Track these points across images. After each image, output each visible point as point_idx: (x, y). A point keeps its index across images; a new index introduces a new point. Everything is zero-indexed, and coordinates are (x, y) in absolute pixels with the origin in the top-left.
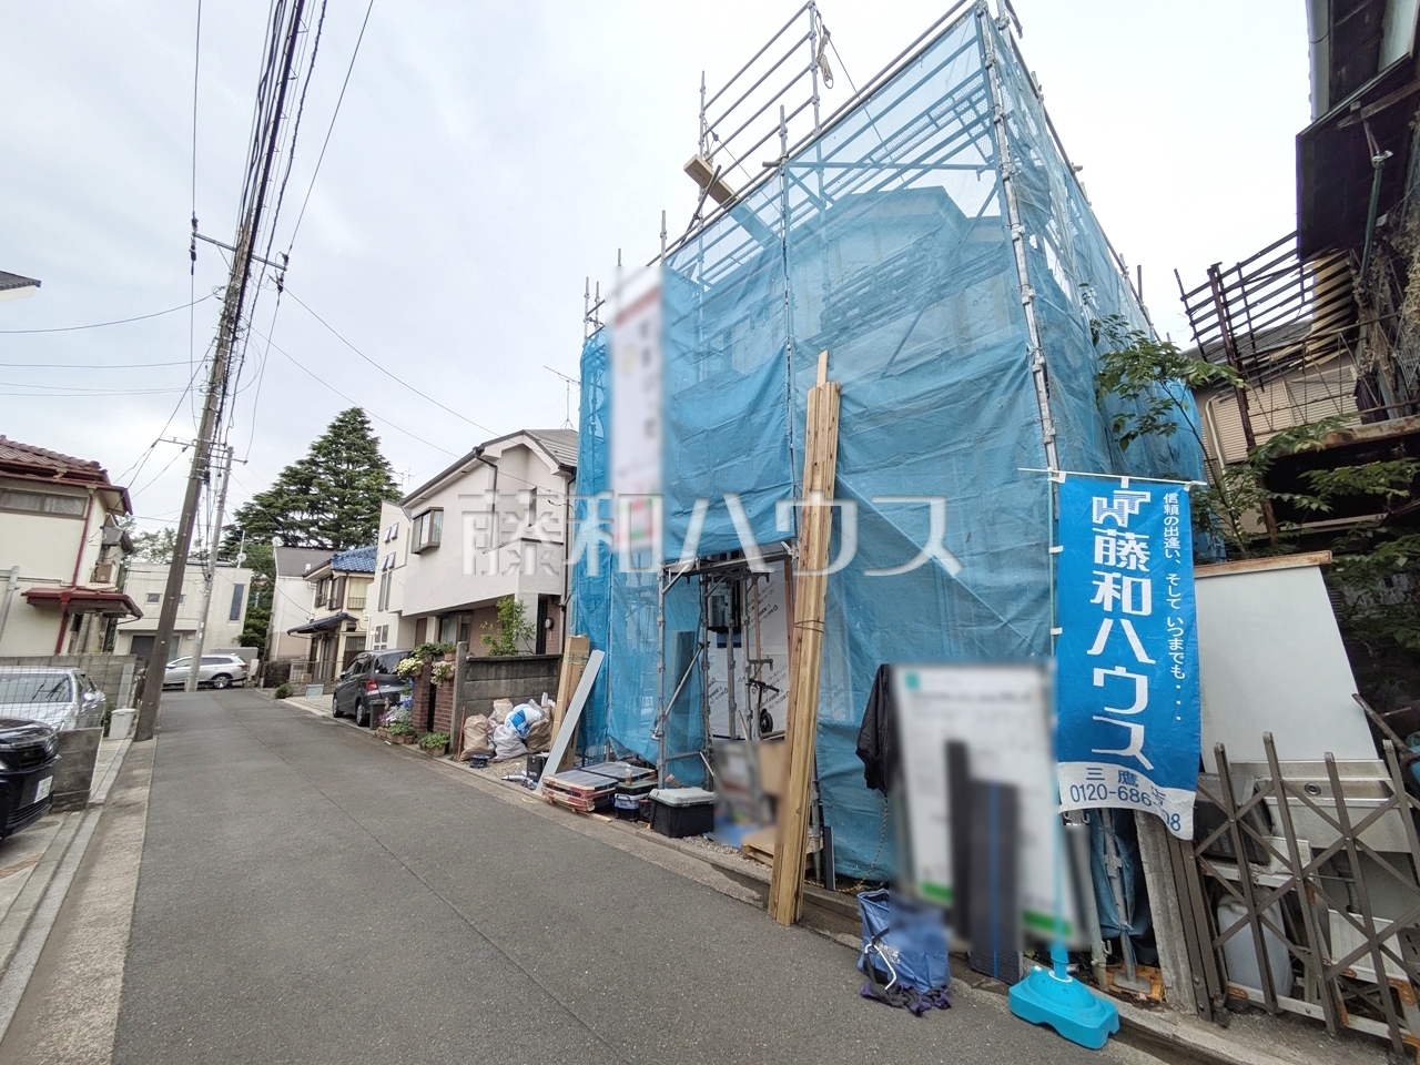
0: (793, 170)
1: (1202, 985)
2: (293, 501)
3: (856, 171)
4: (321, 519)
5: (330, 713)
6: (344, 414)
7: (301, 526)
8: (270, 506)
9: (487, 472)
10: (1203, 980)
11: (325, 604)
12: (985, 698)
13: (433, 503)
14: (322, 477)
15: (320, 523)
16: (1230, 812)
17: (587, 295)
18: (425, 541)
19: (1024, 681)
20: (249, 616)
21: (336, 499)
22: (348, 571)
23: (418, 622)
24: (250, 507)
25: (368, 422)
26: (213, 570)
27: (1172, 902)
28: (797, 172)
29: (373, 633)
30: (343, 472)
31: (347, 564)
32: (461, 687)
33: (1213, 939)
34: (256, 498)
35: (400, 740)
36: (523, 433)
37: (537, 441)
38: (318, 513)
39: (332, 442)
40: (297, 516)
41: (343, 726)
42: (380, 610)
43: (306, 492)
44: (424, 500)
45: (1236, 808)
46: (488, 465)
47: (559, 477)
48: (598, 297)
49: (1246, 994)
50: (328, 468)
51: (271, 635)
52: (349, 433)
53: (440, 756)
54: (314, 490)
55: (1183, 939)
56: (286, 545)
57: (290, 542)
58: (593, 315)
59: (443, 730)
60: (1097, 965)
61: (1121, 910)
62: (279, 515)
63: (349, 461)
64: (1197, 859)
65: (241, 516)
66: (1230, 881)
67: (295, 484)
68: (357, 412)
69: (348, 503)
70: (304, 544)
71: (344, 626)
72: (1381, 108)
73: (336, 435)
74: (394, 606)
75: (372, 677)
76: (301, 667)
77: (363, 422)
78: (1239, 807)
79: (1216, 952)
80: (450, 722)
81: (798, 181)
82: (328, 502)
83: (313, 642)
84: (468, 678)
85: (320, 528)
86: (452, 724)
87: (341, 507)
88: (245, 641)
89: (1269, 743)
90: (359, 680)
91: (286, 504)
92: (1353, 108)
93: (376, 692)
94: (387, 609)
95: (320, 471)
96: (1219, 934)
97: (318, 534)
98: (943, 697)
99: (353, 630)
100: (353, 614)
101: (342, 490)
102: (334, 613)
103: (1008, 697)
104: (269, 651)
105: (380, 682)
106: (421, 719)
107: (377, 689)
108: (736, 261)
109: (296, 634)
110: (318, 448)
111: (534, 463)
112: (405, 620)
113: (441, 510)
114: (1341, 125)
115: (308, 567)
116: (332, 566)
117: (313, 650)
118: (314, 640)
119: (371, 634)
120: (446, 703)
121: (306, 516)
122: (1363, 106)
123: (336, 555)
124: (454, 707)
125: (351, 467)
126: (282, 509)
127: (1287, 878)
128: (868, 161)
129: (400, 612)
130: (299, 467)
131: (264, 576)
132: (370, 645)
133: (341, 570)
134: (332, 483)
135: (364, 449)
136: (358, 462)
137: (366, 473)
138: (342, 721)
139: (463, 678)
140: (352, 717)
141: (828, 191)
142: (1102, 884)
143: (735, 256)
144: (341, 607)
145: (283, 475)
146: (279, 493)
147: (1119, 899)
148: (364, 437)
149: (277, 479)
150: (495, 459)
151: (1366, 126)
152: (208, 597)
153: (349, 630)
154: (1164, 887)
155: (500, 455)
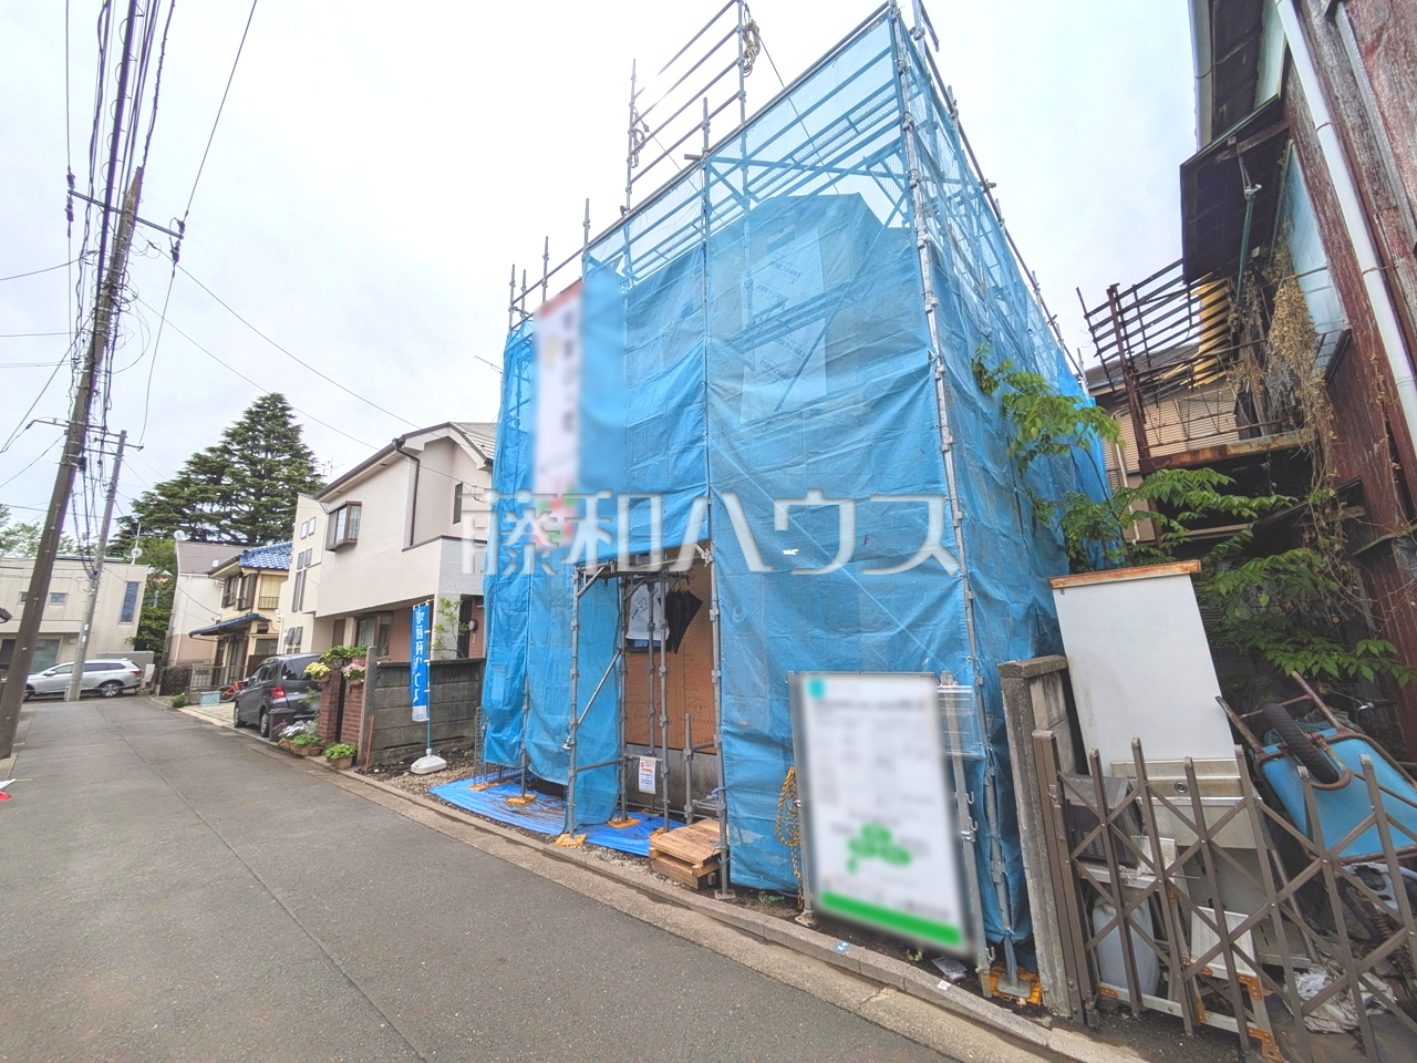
0: (714, 164)
1: (1076, 988)
2: (202, 491)
3: (778, 171)
4: (235, 512)
5: (231, 723)
6: (264, 399)
7: (212, 519)
8: (173, 496)
9: (407, 466)
10: (1076, 984)
11: (233, 604)
12: (884, 706)
13: (351, 497)
14: (237, 466)
15: (234, 516)
16: (1101, 816)
17: (513, 284)
18: (340, 537)
19: (919, 689)
20: (144, 617)
21: (252, 490)
22: (259, 569)
23: (334, 624)
24: (150, 496)
25: (289, 409)
26: (100, 566)
27: (1050, 907)
28: (722, 168)
29: (285, 635)
30: (262, 461)
31: (259, 561)
32: (370, 695)
33: (1086, 940)
34: (159, 487)
35: (304, 752)
36: (448, 425)
37: (463, 434)
38: (231, 505)
39: (249, 429)
40: (206, 508)
41: (243, 737)
42: (294, 611)
43: (217, 482)
44: (341, 493)
45: (1107, 812)
46: (409, 458)
47: (484, 473)
48: (524, 287)
49: (1115, 994)
50: (243, 457)
51: (171, 637)
52: (268, 419)
53: (346, 769)
54: (227, 480)
55: (1059, 942)
56: (193, 540)
57: (199, 537)
58: (518, 305)
59: (350, 740)
60: (982, 971)
61: (1005, 915)
62: (184, 506)
63: (268, 449)
64: (1073, 864)
65: (139, 506)
66: (1102, 884)
67: (205, 473)
68: (277, 398)
69: (266, 495)
70: (215, 539)
71: (254, 628)
72: (1254, 144)
73: (252, 419)
74: (309, 605)
75: (279, 684)
76: (205, 672)
77: (284, 409)
78: (1111, 811)
79: (1088, 955)
80: (358, 732)
81: (722, 178)
82: (243, 494)
83: (219, 646)
84: (379, 684)
85: (232, 520)
86: (360, 735)
87: (258, 499)
88: (139, 644)
89: (1137, 749)
90: (265, 686)
91: (193, 494)
92: (1230, 143)
93: (284, 700)
94: (301, 609)
95: (234, 459)
96: (1093, 935)
97: (230, 527)
98: (845, 704)
99: (265, 631)
100: (263, 614)
101: (259, 481)
102: (243, 614)
103: (905, 705)
104: (168, 654)
105: (287, 689)
106: (328, 729)
107: (284, 696)
108: (662, 255)
109: (199, 636)
110: (232, 435)
111: (460, 458)
112: (321, 621)
113: (359, 504)
114: (1220, 158)
115: (216, 564)
116: (241, 562)
117: (219, 654)
118: (220, 643)
119: (283, 636)
120: (355, 711)
121: (216, 508)
122: (1238, 142)
123: (245, 551)
124: (362, 715)
125: (269, 456)
126: (188, 500)
127: (1152, 879)
128: (789, 161)
129: (314, 613)
130: (209, 454)
131: (166, 572)
132: (282, 648)
133: (251, 568)
134: (248, 473)
135: (286, 437)
136: (278, 450)
137: (287, 463)
138: (243, 731)
139: (373, 685)
140: (256, 728)
141: (752, 189)
142: (989, 890)
143: (661, 250)
144: (252, 607)
145: (190, 463)
146: (185, 483)
147: (1003, 905)
148: (285, 424)
149: (183, 467)
150: (418, 452)
151: (1241, 161)
152: (94, 597)
153: (259, 632)
154: (1044, 892)
155: (422, 449)
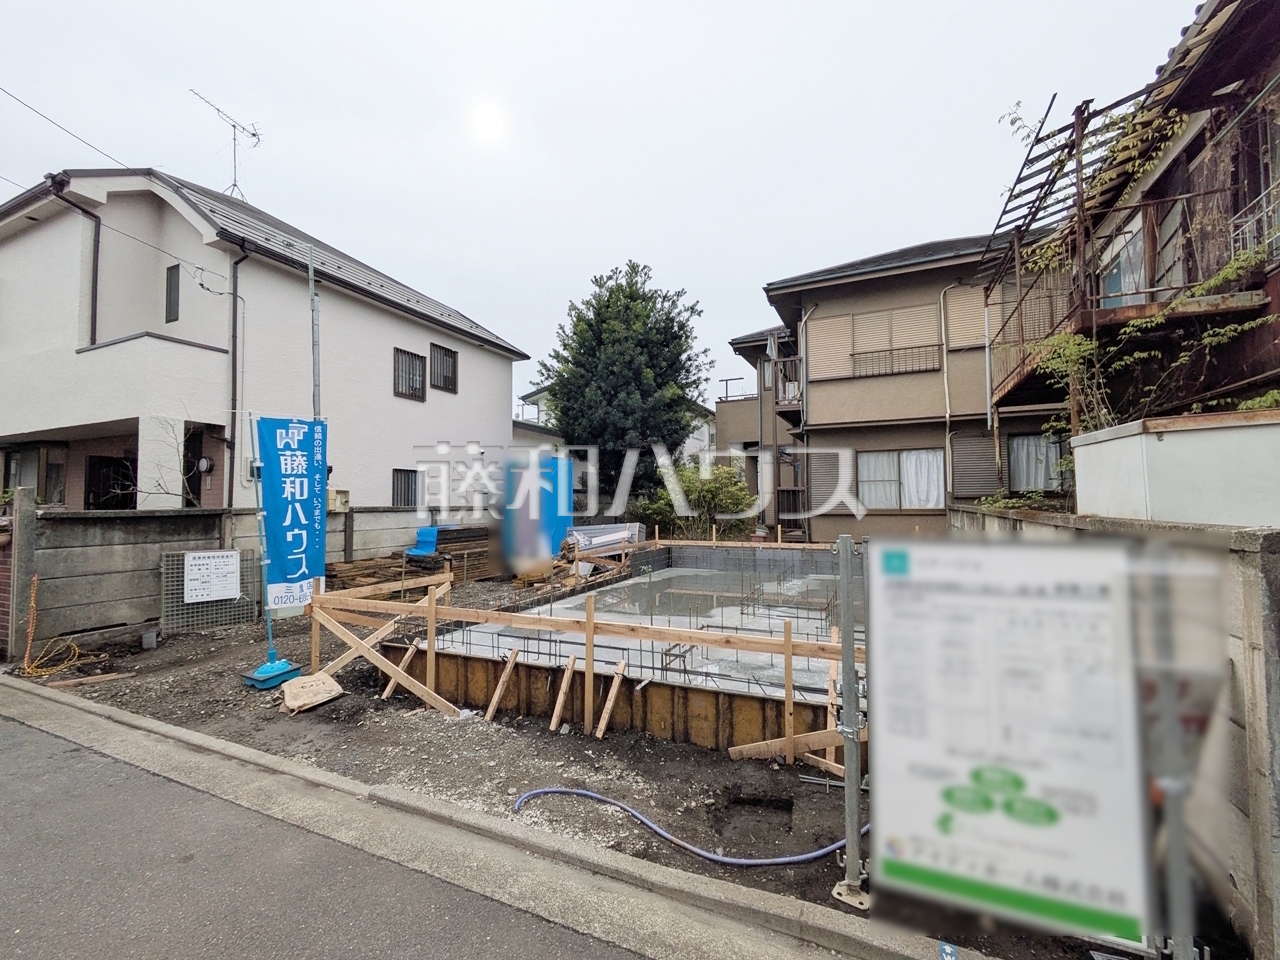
9: (77, 228)
32: (27, 559)
36: (148, 173)
37: (176, 190)
46: (80, 212)
47: (217, 253)
84: (41, 543)
111: (172, 228)
139: (31, 544)
150: (96, 204)
155: (104, 200)
